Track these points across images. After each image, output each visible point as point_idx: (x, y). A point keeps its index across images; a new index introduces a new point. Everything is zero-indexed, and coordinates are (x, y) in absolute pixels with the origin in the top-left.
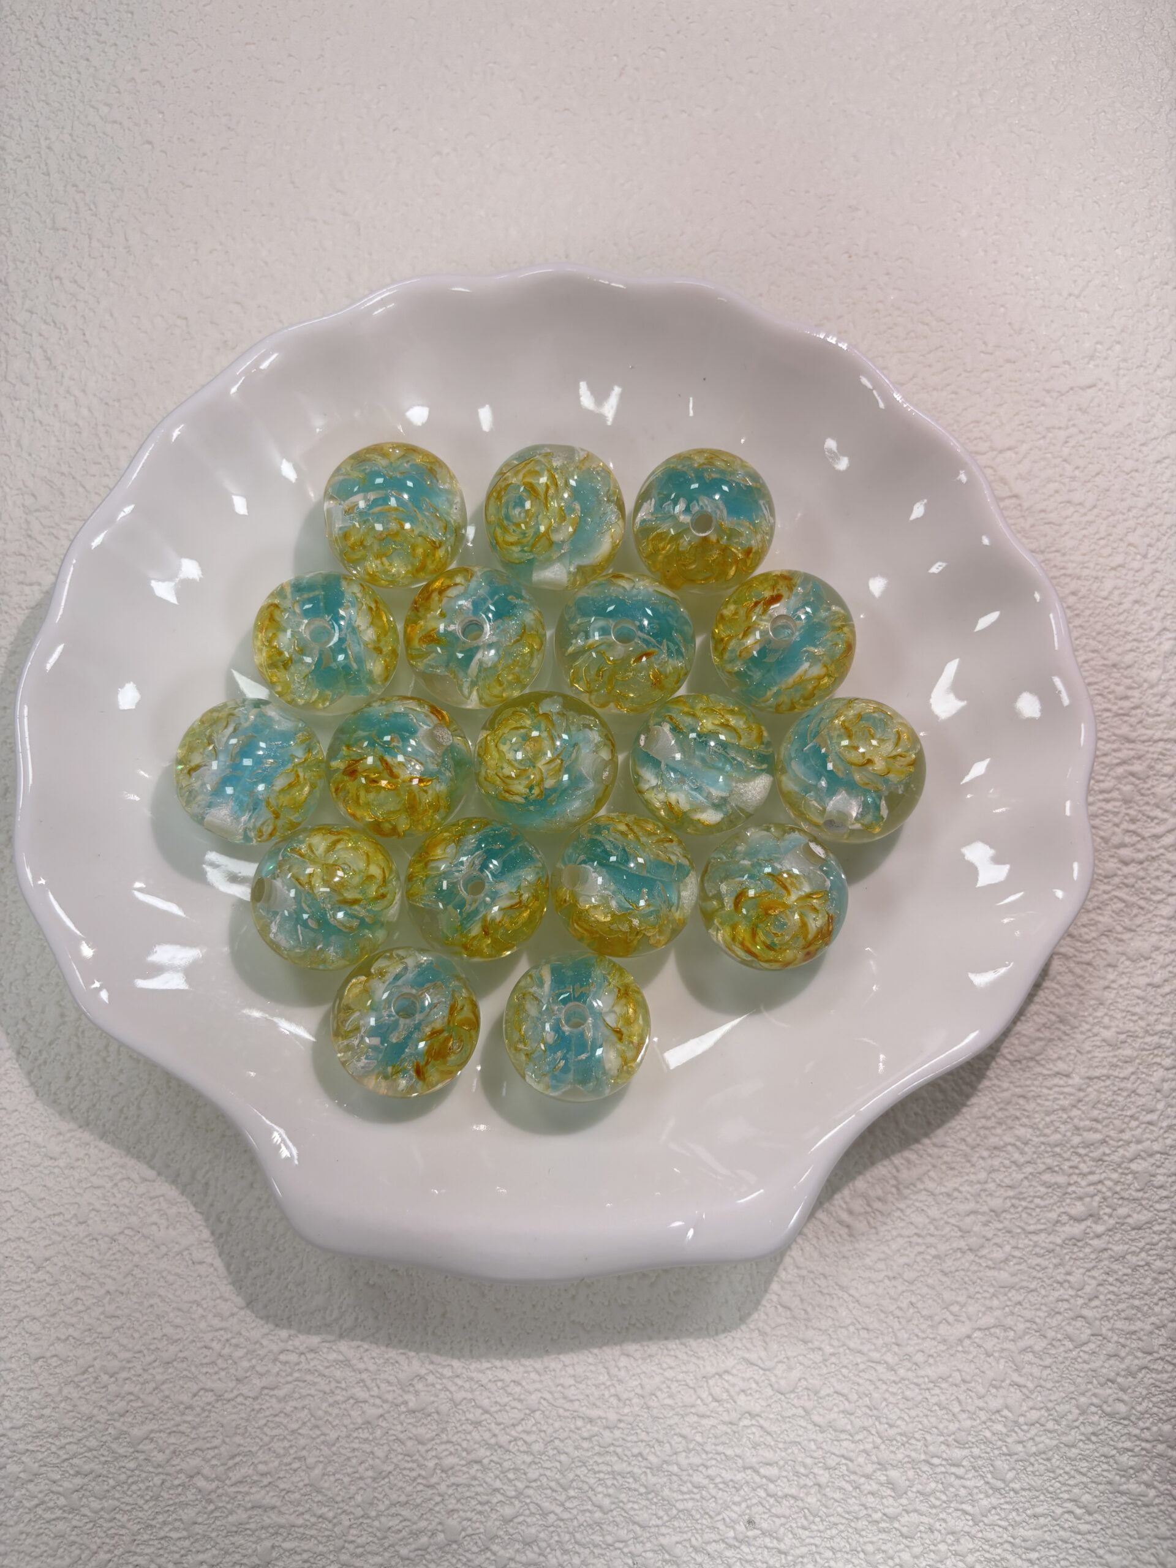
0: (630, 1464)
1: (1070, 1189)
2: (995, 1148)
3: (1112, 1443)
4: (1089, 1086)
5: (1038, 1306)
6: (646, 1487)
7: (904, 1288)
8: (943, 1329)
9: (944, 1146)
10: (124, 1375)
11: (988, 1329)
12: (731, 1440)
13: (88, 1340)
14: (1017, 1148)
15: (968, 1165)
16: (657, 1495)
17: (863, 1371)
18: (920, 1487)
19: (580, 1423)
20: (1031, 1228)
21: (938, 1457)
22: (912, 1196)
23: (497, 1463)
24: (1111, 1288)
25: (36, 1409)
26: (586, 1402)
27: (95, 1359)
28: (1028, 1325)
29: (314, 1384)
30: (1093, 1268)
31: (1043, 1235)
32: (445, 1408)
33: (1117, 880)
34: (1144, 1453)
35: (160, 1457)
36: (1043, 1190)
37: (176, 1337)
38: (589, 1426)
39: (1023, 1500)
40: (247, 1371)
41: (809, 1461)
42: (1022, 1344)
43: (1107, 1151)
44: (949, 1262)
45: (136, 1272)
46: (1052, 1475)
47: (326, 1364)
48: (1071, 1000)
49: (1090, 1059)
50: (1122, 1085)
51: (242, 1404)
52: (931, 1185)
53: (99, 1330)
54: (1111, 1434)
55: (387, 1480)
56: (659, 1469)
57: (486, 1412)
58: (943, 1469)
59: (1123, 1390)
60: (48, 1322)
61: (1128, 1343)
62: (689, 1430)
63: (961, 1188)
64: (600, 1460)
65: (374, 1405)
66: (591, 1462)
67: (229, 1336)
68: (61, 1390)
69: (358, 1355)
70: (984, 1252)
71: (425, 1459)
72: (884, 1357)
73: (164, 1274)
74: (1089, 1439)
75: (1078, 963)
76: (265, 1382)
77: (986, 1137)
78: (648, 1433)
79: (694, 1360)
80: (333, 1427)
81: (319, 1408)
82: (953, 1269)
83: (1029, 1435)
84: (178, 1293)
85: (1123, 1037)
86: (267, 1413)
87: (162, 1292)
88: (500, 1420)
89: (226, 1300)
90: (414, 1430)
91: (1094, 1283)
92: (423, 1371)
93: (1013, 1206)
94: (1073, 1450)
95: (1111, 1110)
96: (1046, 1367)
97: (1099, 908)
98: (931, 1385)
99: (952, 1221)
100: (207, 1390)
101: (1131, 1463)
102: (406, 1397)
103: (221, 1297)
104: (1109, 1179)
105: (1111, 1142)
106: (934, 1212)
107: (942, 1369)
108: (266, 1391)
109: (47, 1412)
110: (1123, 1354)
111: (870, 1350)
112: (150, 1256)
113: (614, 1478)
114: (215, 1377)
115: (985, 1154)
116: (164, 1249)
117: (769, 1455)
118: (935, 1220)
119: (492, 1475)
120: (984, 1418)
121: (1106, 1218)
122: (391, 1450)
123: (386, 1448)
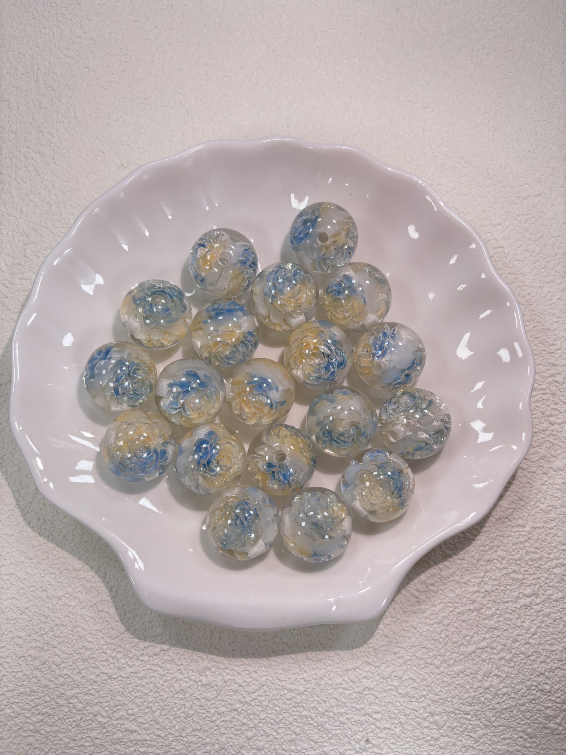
0: (309, 712)
1: (524, 581)
2: (488, 561)
3: (542, 704)
4: (534, 532)
5: (507, 638)
6: (317, 723)
7: (443, 628)
8: (462, 649)
9: (463, 559)
10: (63, 665)
11: (484, 648)
12: (359, 701)
13: (46, 648)
14: (499, 561)
15: (475, 569)
16: (322, 727)
17: (423, 668)
18: (449, 724)
19: (286, 692)
20: (505, 600)
21: (458, 710)
22: (448, 584)
23: (245, 711)
24: (543, 630)
25: (20, 682)
26: (289, 682)
27: (49, 657)
28: (503, 647)
29: (157, 671)
30: (535, 620)
31: (511, 604)
32: (220, 684)
33: (548, 432)
34: (557, 709)
35: (80, 706)
36: (511, 581)
37: (89, 647)
38: (290, 693)
39: (499, 731)
40: (123, 665)
41: (396, 711)
42: (499, 656)
43: (542, 563)
44: (465, 616)
45: (70, 615)
46: (513, 719)
47: (162, 661)
48: (525, 490)
49: (534, 519)
50: (550, 531)
51: (121, 680)
52: (457, 578)
53: (52, 643)
54: (542, 700)
55: (191, 718)
56: (324, 714)
57: (240, 686)
58: (460, 716)
59: (548, 678)
60: (26, 639)
61: (551, 656)
62: (338, 695)
63: (472, 580)
64: (295, 710)
65: (185, 682)
66: (291, 710)
67: (115, 647)
68: (32, 672)
69: (178, 657)
70: (482, 611)
71: (210, 709)
72: (434, 662)
73: (84, 616)
74: (531, 702)
75: (529, 472)
76: (132, 670)
77: (484, 555)
78: (318, 697)
79: (342, 662)
80: (166, 692)
81: (159, 683)
82: (467, 619)
83: (502, 700)
84: (91, 626)
85: (550, 508)
86: (133, 685)
87: (83, 625)
88: (247, 690)
89: (114, 630)
90: (205, 694)
91: (535, 627)
92: (210, 666)
93: (496, 589)
94: (524, 707)
95: (544, 543)
96: (511, 667)
97: (539, 446)
98: (456, 675)
99: (467, 596)
100: (104, 674)
101: (551, 714)
102: (202, 678)
103: (111, 628)
104: (543, 577)
105: (544, 559)
106: (457, 591)
107: (461, 667)
108: (133, 674)
109: (25, 683)
110: (548, 661)
111: (426, 658)
112: (77, 607)
113: (302, 719)
114: (108, 667)
115: (484, 563)
116: (84, 604)
117: (377, 708)
118: (458, 595)
119: (242, 716)
120: (481, 691)
121: (541, 595)
122: (193, 704)
123: (191, 703)
